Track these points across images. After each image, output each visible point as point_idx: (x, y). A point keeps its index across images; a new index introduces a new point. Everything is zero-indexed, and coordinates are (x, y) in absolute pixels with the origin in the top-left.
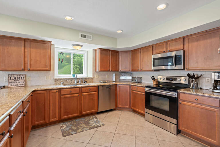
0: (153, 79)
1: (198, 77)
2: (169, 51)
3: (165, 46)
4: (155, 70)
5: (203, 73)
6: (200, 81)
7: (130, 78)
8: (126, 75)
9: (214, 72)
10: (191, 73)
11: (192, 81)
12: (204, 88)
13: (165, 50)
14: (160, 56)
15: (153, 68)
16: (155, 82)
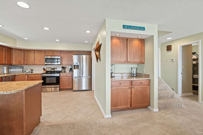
0: (44, 69)
1: (65, 68)
2: (54, 56)
3: (52, 53)
4: (46, 65)
5: (66, 66)
6: (66, 69)
7: (21, 70)
8: (16, 68)
9: (70, 66)
10: (63, 66)
11: (63, 69)
12: (66, 72)
13: (52, 55)
14: (49, 57)
15: (45, 63)
16: (45, 71)
